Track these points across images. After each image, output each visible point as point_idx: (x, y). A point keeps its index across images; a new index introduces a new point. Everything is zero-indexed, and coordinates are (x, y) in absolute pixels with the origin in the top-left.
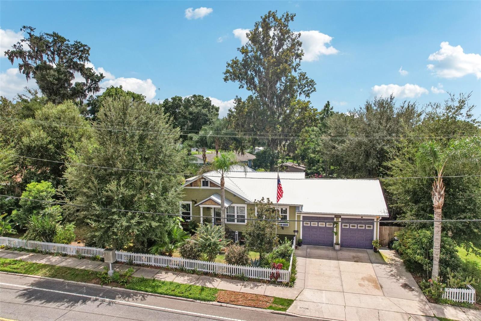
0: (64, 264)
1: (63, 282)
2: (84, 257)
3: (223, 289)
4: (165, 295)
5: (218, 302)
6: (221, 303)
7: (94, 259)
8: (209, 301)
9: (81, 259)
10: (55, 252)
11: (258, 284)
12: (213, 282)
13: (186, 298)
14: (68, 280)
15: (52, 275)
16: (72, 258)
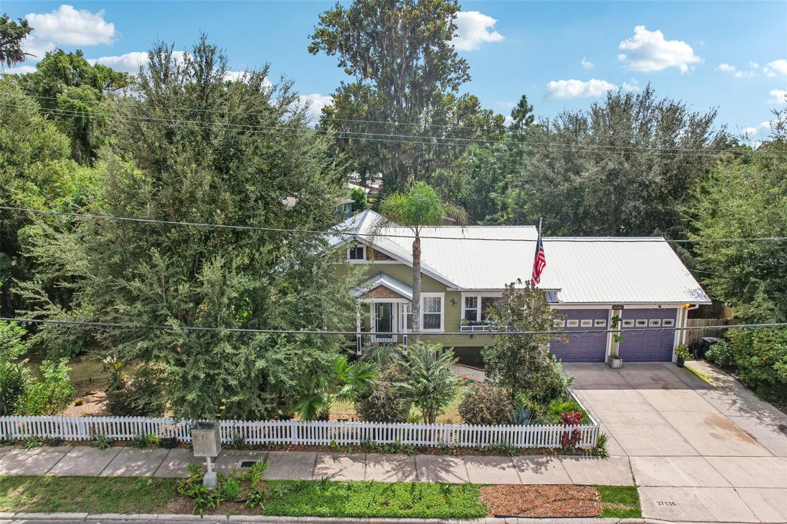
0: (63, 468)
1: (86, 519)
2: (113, 443)
3: (487, 483)
4: (370, 517)
5: (496, 516)
6: (503, 519)
7: (143, 443)
8: (476, 517)
9: (106, 447)
10: (26, 436)
11: (540, 460)
12: (451, 469)
13: (422, 517)
14: (97, 512)
15: (44, 505)
16: (81, 448)
